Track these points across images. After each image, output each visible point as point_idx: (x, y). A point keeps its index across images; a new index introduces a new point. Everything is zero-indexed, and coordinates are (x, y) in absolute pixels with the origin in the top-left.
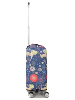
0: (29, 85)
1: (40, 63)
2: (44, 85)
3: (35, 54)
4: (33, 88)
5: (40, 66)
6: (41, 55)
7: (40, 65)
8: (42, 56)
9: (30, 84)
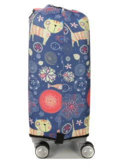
0: (37, 121)
1: (68, 59)
2: (79, 122)
3: (56, 31)
4: (48, 130)
5: (68, 66)
6: (72, 34)
7: (69, 63)
8: (75, 37)
9: (39, 118)
